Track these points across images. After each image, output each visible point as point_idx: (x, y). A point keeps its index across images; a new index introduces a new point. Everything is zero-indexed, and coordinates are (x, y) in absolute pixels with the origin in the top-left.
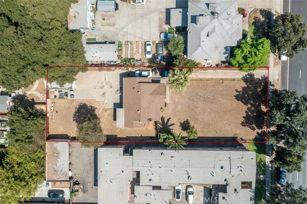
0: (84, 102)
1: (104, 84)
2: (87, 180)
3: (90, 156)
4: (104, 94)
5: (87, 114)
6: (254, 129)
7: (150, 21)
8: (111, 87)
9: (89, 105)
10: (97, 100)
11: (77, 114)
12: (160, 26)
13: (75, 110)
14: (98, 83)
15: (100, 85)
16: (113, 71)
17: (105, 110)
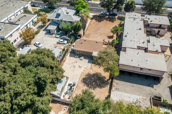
0: (81, 79)
1: (72, 65)
2: (149, 92)
3: (127, 85)
4: (79, 67)
5: (91, 79)
6: (116, 20)
7: (47, 40)
8: (76, 62)
9: (85, 77)
10: (83, 71)
11: (90, 86)
12: (52, 37)
13: (85, 87)
14: (70, 68)
15: (72, 68)
16: (66, 59)
17: (91, 68)
